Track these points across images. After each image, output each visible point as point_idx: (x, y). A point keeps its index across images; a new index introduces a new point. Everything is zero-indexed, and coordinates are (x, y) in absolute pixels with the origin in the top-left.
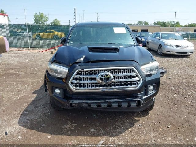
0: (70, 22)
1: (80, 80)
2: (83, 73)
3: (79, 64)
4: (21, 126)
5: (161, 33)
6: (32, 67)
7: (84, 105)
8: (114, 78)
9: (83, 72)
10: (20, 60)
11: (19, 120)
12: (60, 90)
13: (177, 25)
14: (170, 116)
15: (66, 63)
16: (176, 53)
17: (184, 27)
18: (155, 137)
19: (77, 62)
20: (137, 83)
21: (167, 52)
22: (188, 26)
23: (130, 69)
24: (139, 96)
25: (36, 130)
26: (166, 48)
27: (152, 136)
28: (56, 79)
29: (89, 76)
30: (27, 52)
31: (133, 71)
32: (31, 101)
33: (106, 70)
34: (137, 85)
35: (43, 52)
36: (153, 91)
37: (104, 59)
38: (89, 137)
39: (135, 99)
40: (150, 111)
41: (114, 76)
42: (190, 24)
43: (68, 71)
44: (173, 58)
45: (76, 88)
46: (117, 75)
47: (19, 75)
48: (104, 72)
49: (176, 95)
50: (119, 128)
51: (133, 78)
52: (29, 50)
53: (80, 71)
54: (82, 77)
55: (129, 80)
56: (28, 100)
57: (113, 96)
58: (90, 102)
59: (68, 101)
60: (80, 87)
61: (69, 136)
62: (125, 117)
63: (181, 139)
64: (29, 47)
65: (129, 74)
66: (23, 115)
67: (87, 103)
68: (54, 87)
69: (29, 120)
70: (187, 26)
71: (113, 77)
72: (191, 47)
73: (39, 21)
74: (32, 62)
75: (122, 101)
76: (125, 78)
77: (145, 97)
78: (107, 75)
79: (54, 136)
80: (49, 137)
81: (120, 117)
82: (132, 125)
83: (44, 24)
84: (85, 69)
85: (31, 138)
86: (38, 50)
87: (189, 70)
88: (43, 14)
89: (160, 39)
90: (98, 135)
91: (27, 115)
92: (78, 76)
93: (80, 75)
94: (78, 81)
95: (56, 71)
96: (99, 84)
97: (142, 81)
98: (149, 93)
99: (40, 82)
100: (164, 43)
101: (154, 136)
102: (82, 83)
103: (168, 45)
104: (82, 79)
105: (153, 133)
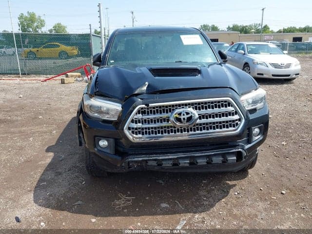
0: (90, 29)
1: (142, 123)
2: (148, 111)
3: (140, 96)
4: (40, 205)
5: (246, 43)
6: (33, 108)
7: (150, 163)
8: (200, 118)
9: (148, 109)
10: (9, 96)
11: (34, 197)
12: (107, 141)
13: (265, 30)
14: (282, 176)
15: (117, 96)
16: (273, 75)
17: (278, 34)
18: (265, 210)
19: (136, 92)
20: (237, 124)
21: (258, 74)
22: (284, 32)
23: (225, 102)
24: (239, 145)
25: (68, 211)
26: (256, 69)
27: (260, 208)
28: (100, 122)
29: (158, 116)
30: (16, 82)
31: (229, 104)
32: (47, 164)
33: (186, 105)
34: (236, 127)
35: (45, 81)
36: (259, 136)
37: (182, 87)
38: (161, 216)
39: (234, 150)
40: (249, 170)
41: (199, 115)
42: (286, 28)
43: (121, 109)
44: (268, 84)
45: (136, 136)
46: (203, 112)
47: (12, 122)
48: (183, 108)
49: (284, 143)
50: (205, 199)
51: (230, 115)
52: (20, 78)
53: (142, 108)
54: (146, 117)
55: (224, 119)
56: (40, 163)
57: (198, 146)
58: (161, 158)
59: (122, 159)
60: (143, 134)
61: (127, 217)
62: (212, 181)
63: (307, 210)
64: (19, 74)
65: (223, 109)
66: (39, 188)
67: (155, 160)
68: (98, 136)
69: (50, 195)
70: (281, 32)
71: (197, 116)
72: (296, 65)
73: (28, 26)
74: (31, 98)
75: (213, 153)
76: (217, 117)
77: (247, 147)
78: (188, 113)
79: (102, 218)
80: (94, 220)
81: (204, 182)
82: (225, 193)
83: (37, 32)
84: (150, 105)
85: (64, 224)
86: (37, 78)
87: (298, 103)
88: (34, 14)
89: (244, 54)
90: (174, 213)
91: (44, 187)
92: (140, 116)
93: (142, 114)
94: (140, 125)
95: (99, 110)
96: (175, 127)
97: (243, 121)
98: (254, 140)
99: (55, 132)
100: (253, 60)
101: (264, 207)
102: (146, 128)
103: (259, 62)
104: (145, 120)
105: (260, 204)
